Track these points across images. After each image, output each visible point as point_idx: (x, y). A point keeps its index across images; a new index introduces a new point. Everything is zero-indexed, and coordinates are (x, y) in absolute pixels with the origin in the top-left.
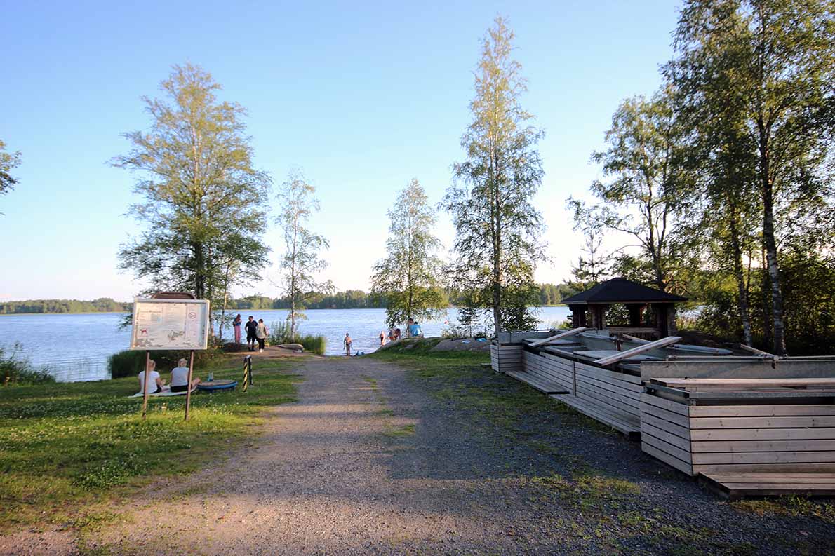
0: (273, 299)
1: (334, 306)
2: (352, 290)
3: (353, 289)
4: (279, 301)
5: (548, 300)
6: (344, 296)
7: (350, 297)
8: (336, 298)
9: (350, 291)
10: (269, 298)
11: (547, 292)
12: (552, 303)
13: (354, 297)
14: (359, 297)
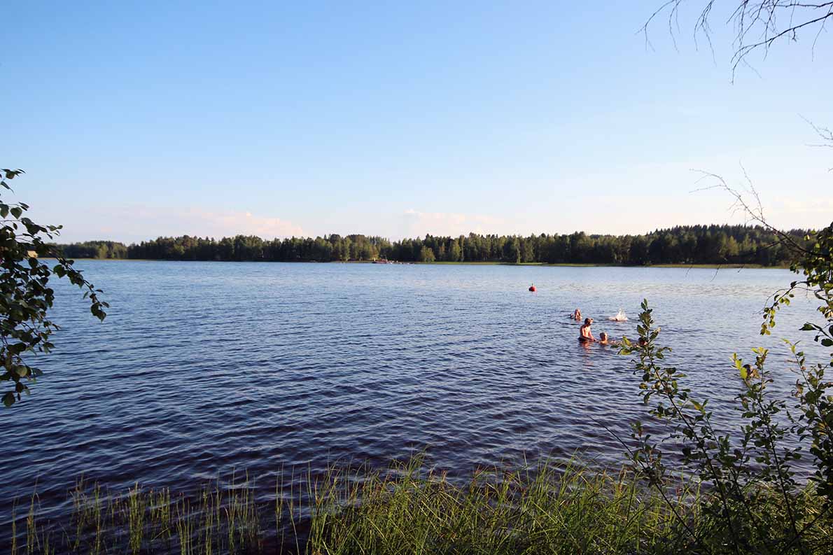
0: (127, 245)
1: (218, 257)
2: (244, 235)
3: (247, 234)
4: (137, 248)
5: (517, 258)
6: (232, 243)
7: (241, 245)
8: (220, 245)
9: (241, 237)
10: (121, 244)
11: (516, 244)
12: (522, 261)
13: (248, 244)
14: (254, 245)
